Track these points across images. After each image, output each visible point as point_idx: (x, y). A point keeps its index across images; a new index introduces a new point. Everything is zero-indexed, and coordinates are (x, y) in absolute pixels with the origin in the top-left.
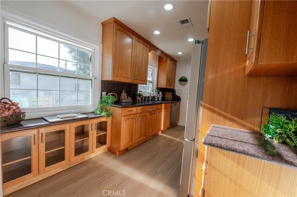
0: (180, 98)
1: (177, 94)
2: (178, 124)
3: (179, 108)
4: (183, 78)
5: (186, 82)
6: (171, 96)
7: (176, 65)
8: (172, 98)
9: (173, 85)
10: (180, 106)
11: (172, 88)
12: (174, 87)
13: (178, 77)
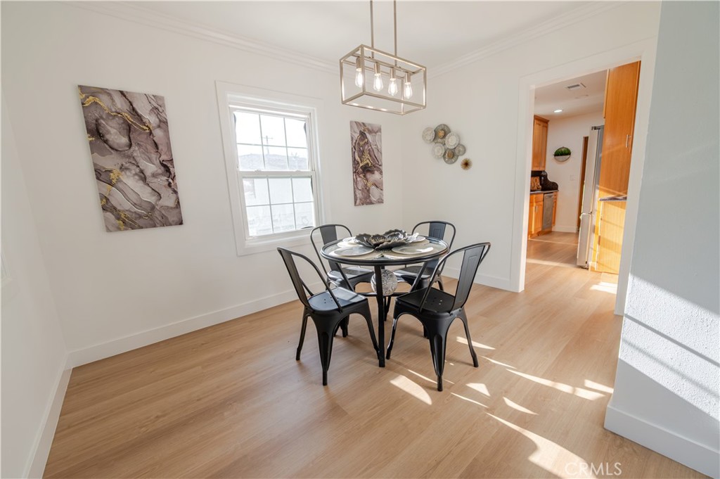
0: (557, 185)
1: (550, 179)
2: (553, 230)
3: (556, 202)
4: (563, 150)
5: (568, 156)
6: (539, 184)
7: (547, 127)
8: (540, 187)
9: (542, 164)
10: (556, 199)
11: (541, 169)
12: (544, 167)
13: (552, 148)
